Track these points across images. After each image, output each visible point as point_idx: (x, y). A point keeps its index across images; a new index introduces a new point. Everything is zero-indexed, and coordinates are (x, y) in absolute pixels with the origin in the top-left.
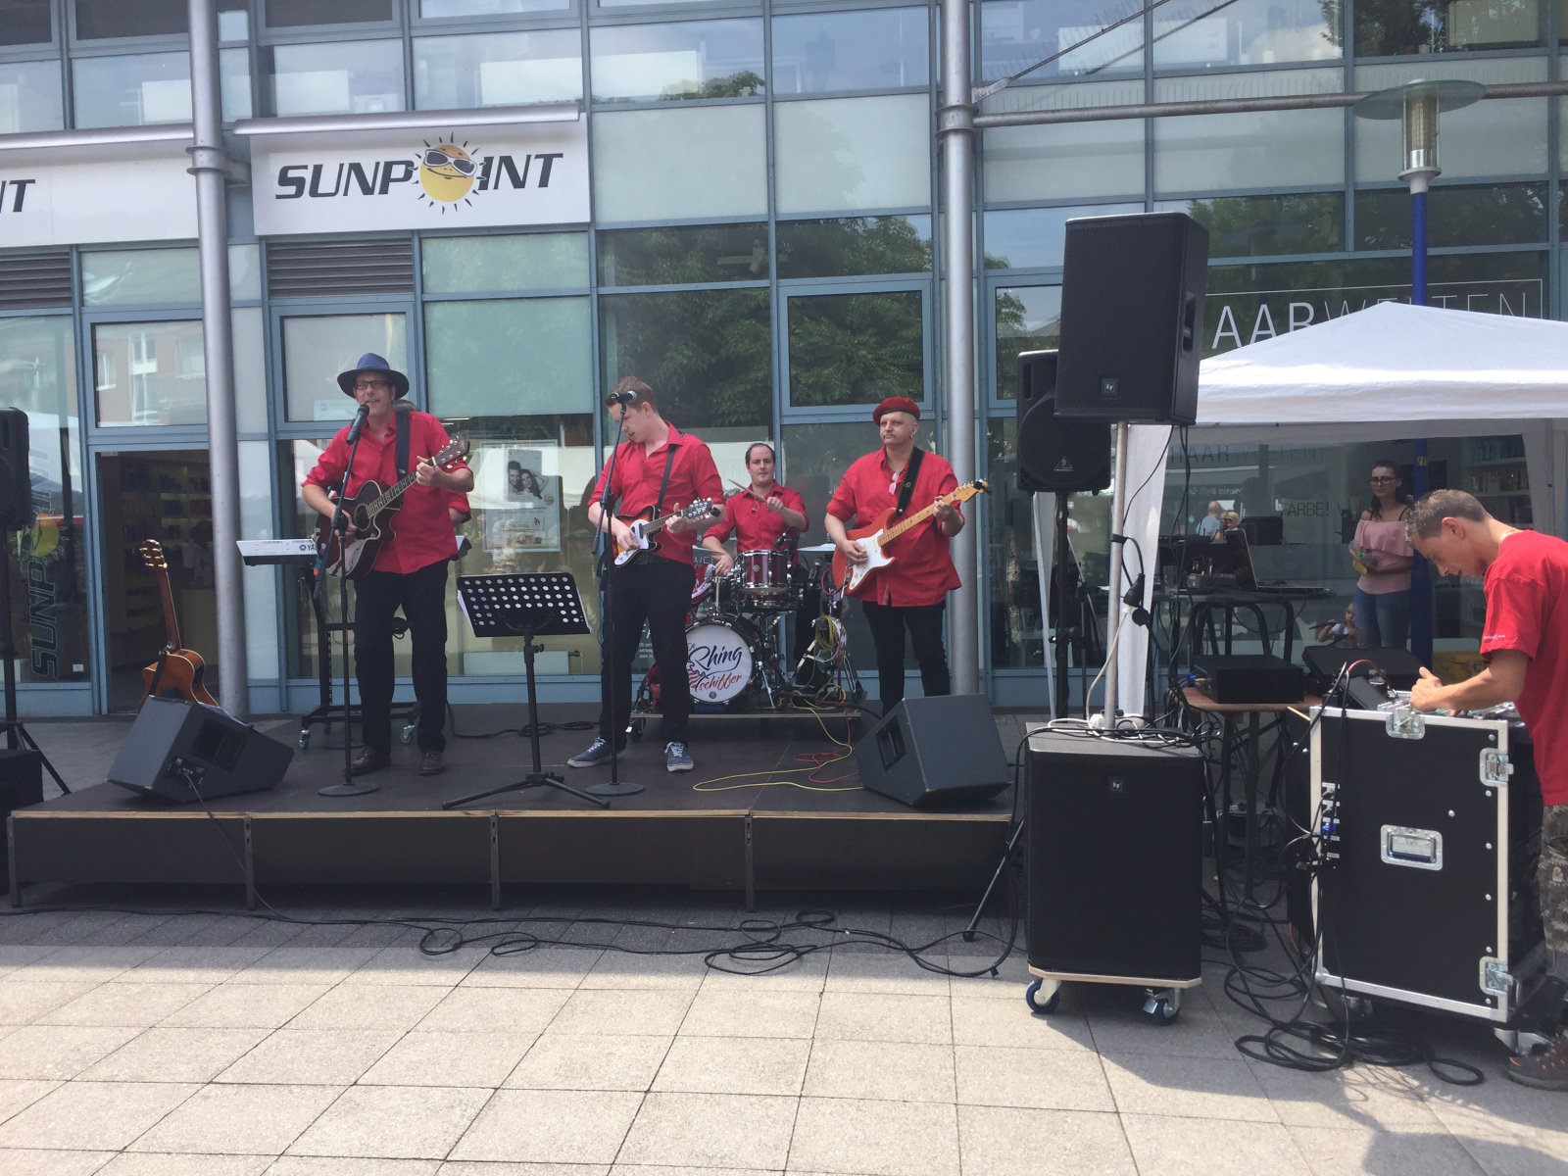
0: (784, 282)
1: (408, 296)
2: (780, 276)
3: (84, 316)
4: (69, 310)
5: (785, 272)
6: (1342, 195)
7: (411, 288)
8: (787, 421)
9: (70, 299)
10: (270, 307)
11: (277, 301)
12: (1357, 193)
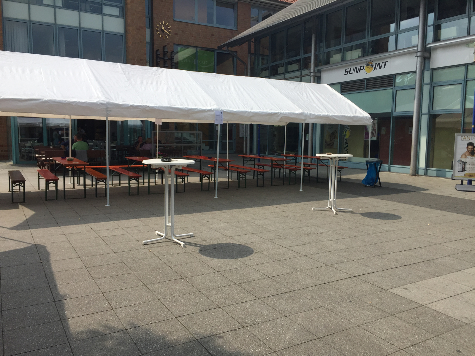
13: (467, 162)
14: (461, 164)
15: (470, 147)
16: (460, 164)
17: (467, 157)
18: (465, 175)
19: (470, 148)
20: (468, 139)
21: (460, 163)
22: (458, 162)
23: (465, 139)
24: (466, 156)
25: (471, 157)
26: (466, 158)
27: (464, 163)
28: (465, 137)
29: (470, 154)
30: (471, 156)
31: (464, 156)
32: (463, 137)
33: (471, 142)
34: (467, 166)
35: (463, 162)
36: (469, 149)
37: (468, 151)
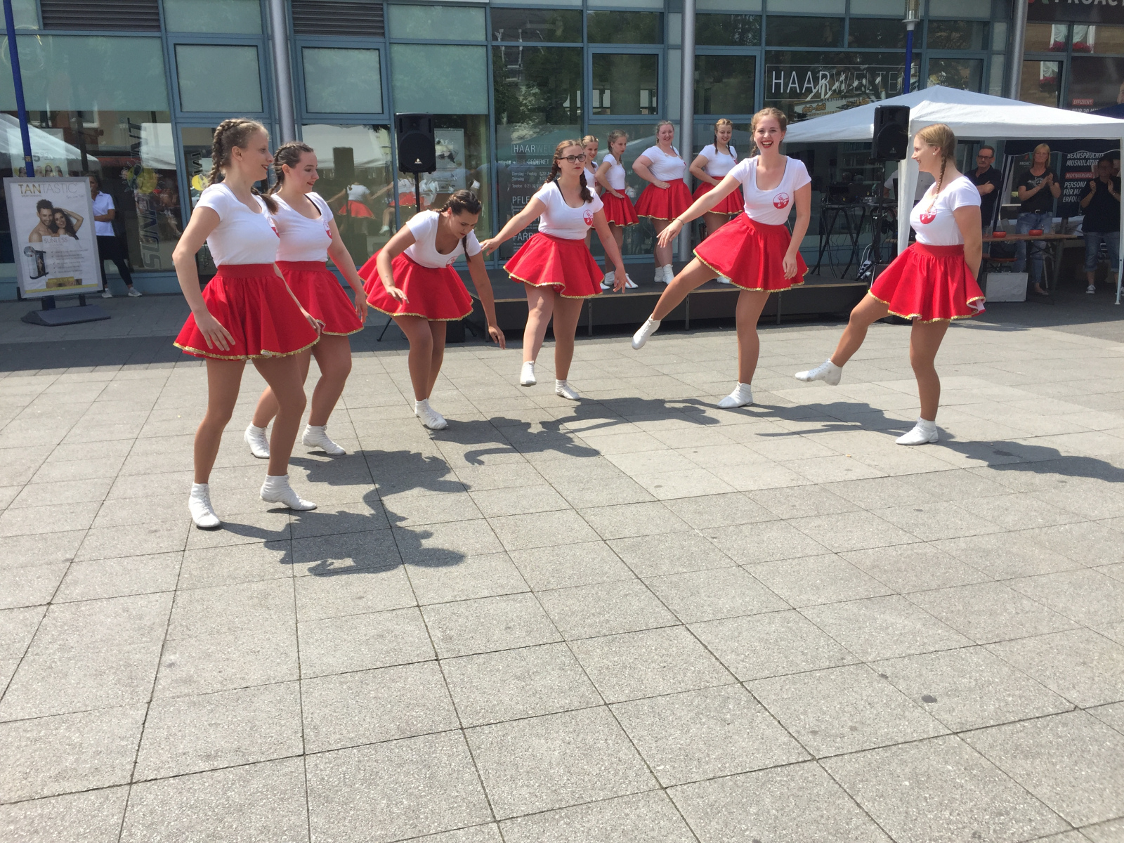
0: (591, 45)
1: (380, 39)
2: (588, 42)
3: (169, 39)
4: (157, 34)
5: (592, 39)
6: (842, 20)
7: (383, 34)
8: (591, 122)
9: (159, 27)
10: (295, 40)
11: (300, 37)
12: (850, 18)
13: (45, 252)
14: (34, 256)
15: (45, 212)
16: (30, 258)
17: (43, 237)
18: (48, 285)
19: (45, 216)
20: (37, 193)
21: (31, 256)
22: (25, 253)
23: (28, 193)
24: (40, 236)
25: (53, 238)
26: (41, 241)
27: (41, 255)
28: (27, 185)
29: (49, 230)
30: (50, 234)
31: (35, 237)
32: (24, 188)
33: (44, 199)
34: (49, 262)
35: (37, 252)
36: (44, 218)
37: (43, 222)
